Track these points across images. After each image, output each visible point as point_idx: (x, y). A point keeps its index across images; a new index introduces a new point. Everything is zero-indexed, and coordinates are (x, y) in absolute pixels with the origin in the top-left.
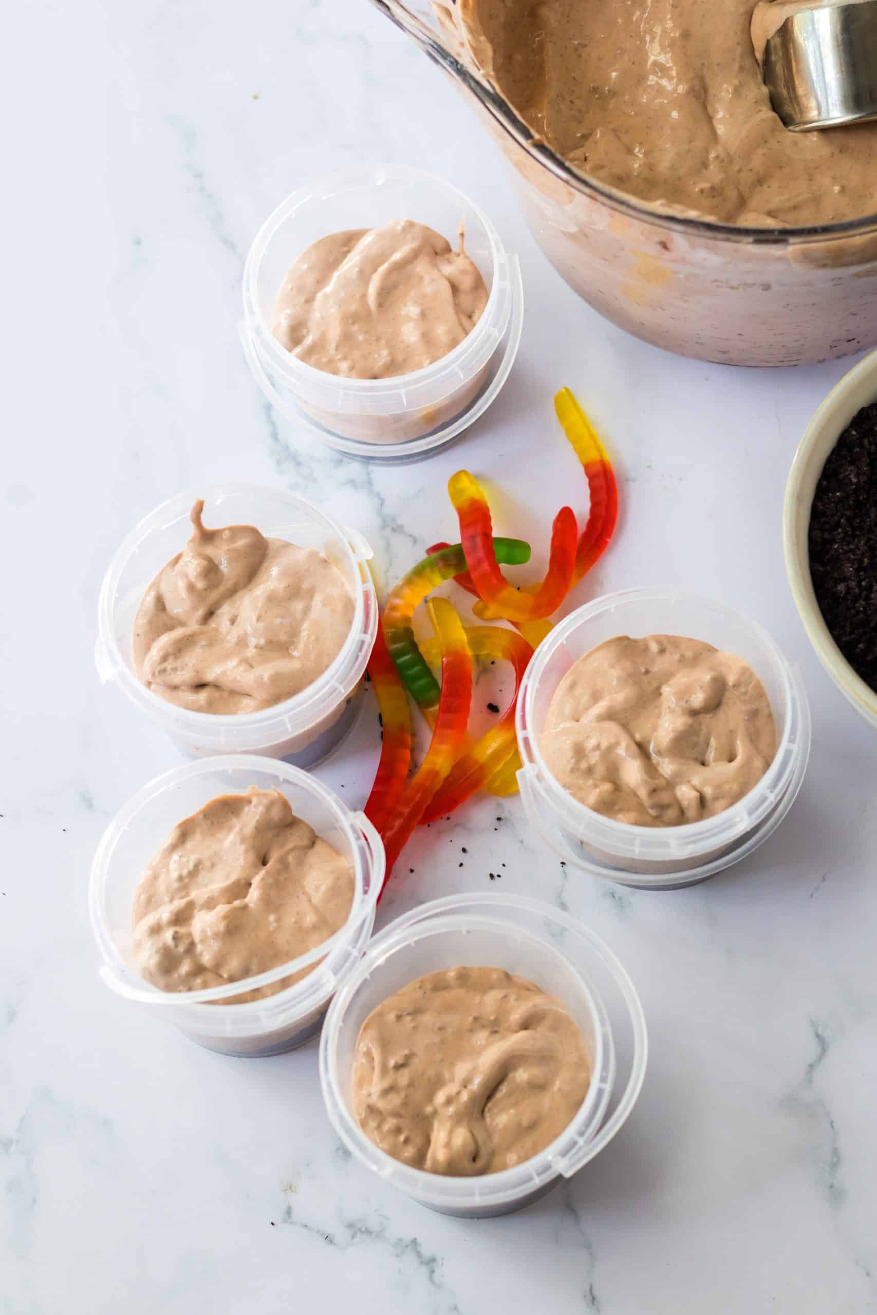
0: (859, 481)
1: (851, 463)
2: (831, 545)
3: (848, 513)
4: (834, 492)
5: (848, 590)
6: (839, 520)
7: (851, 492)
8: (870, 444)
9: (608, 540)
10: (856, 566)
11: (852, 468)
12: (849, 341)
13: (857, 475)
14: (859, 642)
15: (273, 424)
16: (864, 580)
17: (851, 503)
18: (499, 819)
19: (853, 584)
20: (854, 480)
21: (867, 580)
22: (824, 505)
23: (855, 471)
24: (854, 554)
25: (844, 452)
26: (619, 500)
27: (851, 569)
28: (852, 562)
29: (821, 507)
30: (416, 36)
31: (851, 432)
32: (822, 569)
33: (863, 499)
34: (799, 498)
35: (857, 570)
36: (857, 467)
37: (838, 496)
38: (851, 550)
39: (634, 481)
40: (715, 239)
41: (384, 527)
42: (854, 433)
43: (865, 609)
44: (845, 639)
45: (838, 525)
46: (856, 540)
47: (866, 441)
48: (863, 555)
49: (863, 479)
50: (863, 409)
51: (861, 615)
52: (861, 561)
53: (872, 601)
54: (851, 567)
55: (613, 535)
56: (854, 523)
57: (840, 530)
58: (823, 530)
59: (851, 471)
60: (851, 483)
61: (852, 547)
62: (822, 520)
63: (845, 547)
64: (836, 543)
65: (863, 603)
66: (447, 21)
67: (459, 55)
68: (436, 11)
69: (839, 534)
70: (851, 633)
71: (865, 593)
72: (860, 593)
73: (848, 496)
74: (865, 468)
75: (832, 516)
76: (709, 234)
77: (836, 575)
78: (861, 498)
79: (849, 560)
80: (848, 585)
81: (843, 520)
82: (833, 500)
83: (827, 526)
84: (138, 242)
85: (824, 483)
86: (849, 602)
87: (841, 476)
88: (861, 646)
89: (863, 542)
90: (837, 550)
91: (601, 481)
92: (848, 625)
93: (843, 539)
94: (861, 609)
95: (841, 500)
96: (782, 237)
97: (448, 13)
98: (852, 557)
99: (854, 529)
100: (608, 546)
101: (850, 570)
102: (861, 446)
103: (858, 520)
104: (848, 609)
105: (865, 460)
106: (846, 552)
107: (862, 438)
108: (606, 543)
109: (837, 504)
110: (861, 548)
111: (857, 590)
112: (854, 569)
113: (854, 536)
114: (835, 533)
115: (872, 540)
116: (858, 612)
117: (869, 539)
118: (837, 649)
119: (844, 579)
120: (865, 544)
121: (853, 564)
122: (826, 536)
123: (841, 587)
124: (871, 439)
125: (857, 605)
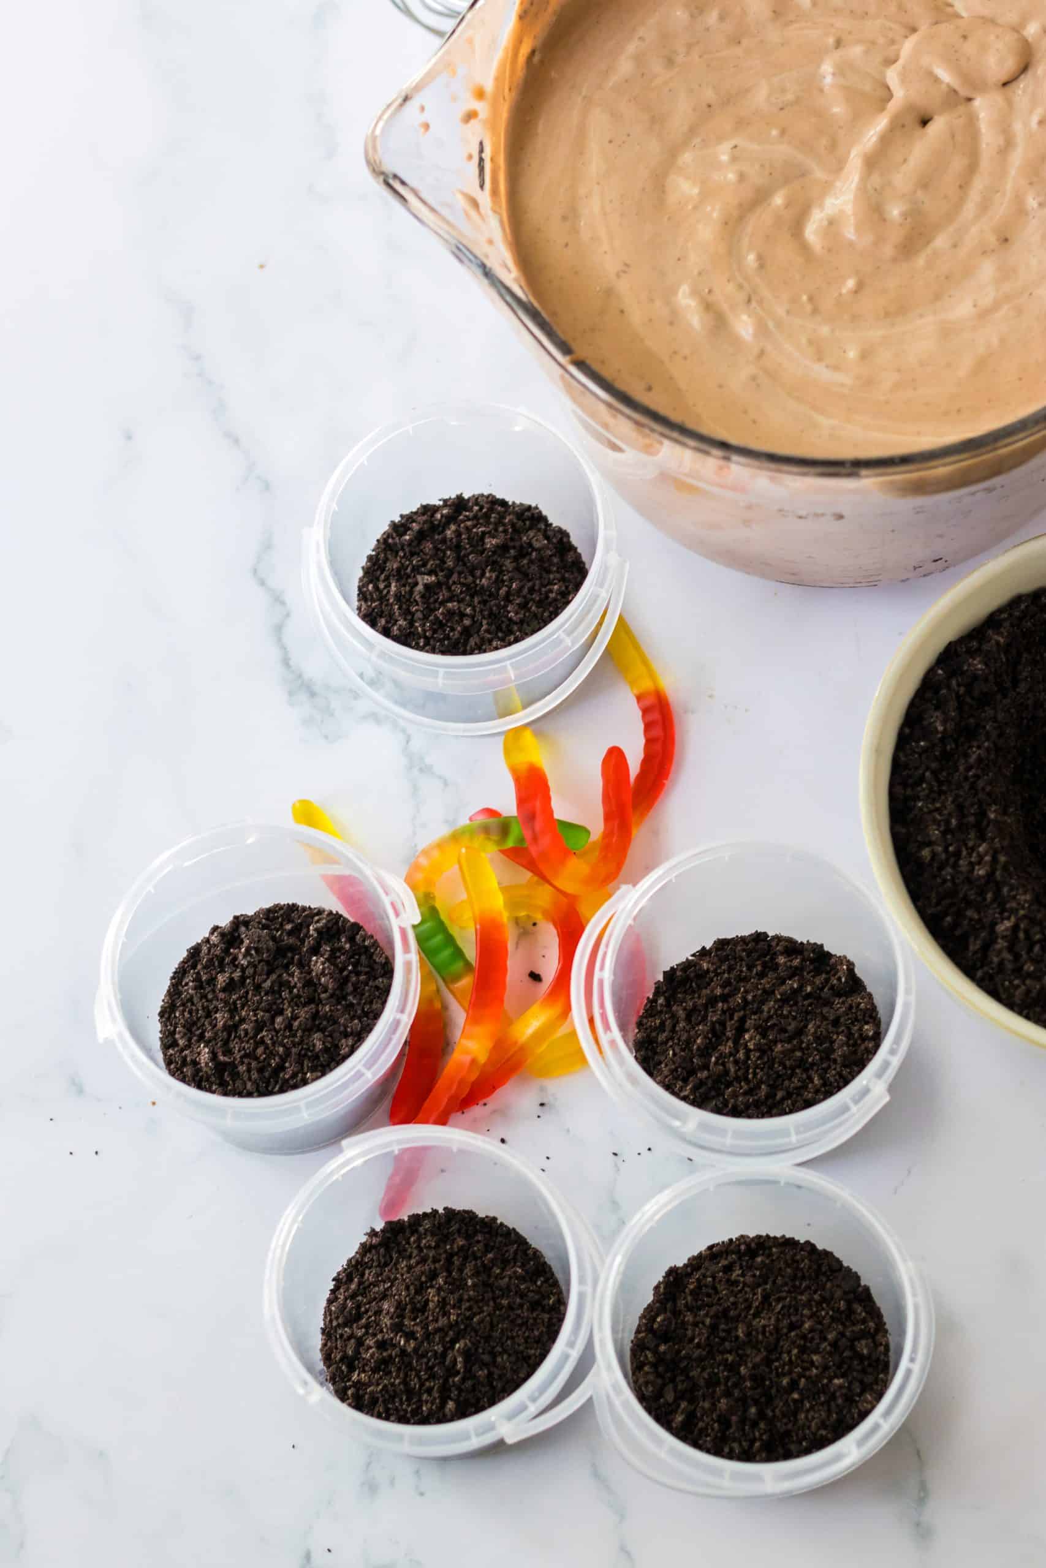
0: (945, 729)
1: (937, 708)
2: (915, 801)
3: (934, 765)
4: (918, 742)
5: (934, 855)
6: (923, 774)
7: (937, 741)
8: (959, 685)
9: (665, 781)
10: (942, 828)
11: (938, 714)
12: (936, 561)
13: (944, 722)
14: (946, 915)
15: (284, 648)
16: (951, 845)
17: (937, 753)
18: (542, 1105)
19: (940, 849)
20: (940, 728)
21: (954, 845)
22: (906, 756)
23: (941, 718)
24: (940, 814)
25: (929, 695)
26: (677, 737)
27: (937, 832)
28: (938, 823)
29: (903, 759)
30: (436, 233)
31: (936, 671)
32: (904, 831)
33: (951, 749)
34: (878, 751)
35: (944, 833)
36: (944, 713)
37: (922, 747)
38: (937, 810)
39: (693, 712)
40: (780, 471)
41: (410, 767)
42: (940, 672)
43: (953, 878)
44: (930, 911)
45: (922, 779)
46: (943, 797)
47: (954, 682)
48: (950, 814)
49: (950, 726)
50: (950, 643)
51: (949, 884)
52: (948, 822)
53: (960, 869)
54: (937, 830)
55: (671, 776)
56: (940, 776)
57: (924, 786)
58: (905, 785)
59: (937, 717)
60: (937, 732)
61: (938, 805)
62: (905, 773)
63: (930, 806)
64: (920, 800)
65: (949, 870)
66: (473, 213)
67: (487, 256)
68: (461, 202)
69: (924, 790)
70: (938, 904)
71: (952, 860)
72: (947, 860)
73: (933, 746)
74: (953, 714)
75: (916, 768)
76: (773, 466)
77: (919, 838)
78: (948, 747)
79: (934, 821)
80: (933, 850)
81: (928, 774)
82: (916, 750)
83: (910, 781)
84: (129, 438)
85: (907, 731)
86: (935, 869)
87: (925, 723)
88: (949, 919)
89: (950, 799)
90: (921, 809)
91: (656, 716)
92: (934, 895)
93: (928, 796)
94: (949, 878)
95: (925, 750)
96: (855, 470)
97: (475, 204)
98: (938, 817)
99: (940, 783)
100: (666, 788)
101: (935, 833)
102: (949, 687)
103: (944, 774)
104: (935, 877)
105: (953, 704)
106: (930, 812)
107: (949, 677)
108: (663, 785)
109: (920, 755)
110: (948, 807)
111: (943, 856)
112: (940, 832)
113: (941, 793)
114: (919, 789)
115: (961, 796)
116: (945, 881)
117: (957, 796)
118: (922, 925)
119: (930, 844)
120: (953, 802)
121: (939, 825)
122: (909, 792)
123: (926, 853)
124: (960, 680)
125: (944, 873)
